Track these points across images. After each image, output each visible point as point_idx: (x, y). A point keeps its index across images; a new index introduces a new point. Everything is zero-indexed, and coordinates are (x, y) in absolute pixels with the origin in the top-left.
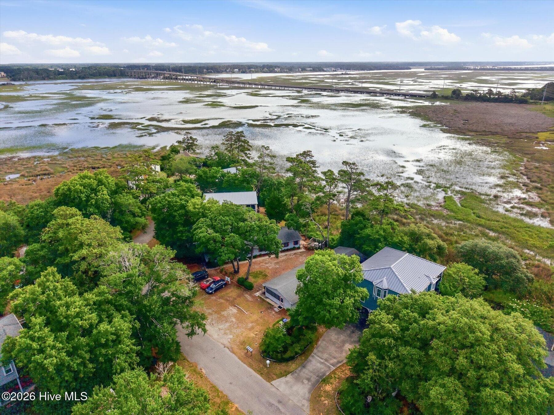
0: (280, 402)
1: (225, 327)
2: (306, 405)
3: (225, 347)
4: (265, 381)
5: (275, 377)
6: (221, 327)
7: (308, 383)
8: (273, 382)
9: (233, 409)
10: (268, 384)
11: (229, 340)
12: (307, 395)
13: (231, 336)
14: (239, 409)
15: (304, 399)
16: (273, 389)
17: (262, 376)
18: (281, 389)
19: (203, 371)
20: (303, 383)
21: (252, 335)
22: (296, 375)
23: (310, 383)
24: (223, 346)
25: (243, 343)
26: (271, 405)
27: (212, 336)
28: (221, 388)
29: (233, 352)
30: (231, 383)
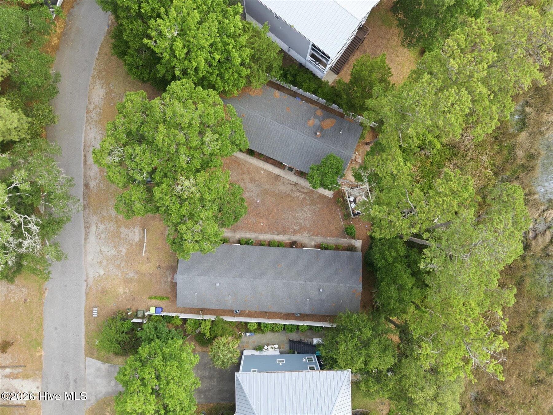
0: (75, 381)
1: (108, 254)
2: (92, 402)
3: (86, 281)
4: (83, 352)
5: (95, 355)
6: (104, 249)
7: (113, 387)
8: (89, 359)
9: (38, 354)
10: (83, 357)
11: (97, 275)
12: (101, 396)
13: (102, 272)
14: (42, 358)
15: (95, 396)
16: (82, 366)
17: (86, 344)
18: (87, 371)
19: (47, 292)
20: (110, 382)
21: (121, 290)
22: (113, 369)
23: (114, 388)
24: (85, 278)
25: (104, 292)
26: (67, 378)
27: (86, 255)
28: (45, 326)
29: (87, 294)
30: (56, 329)
